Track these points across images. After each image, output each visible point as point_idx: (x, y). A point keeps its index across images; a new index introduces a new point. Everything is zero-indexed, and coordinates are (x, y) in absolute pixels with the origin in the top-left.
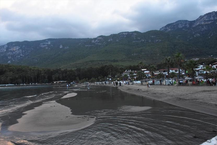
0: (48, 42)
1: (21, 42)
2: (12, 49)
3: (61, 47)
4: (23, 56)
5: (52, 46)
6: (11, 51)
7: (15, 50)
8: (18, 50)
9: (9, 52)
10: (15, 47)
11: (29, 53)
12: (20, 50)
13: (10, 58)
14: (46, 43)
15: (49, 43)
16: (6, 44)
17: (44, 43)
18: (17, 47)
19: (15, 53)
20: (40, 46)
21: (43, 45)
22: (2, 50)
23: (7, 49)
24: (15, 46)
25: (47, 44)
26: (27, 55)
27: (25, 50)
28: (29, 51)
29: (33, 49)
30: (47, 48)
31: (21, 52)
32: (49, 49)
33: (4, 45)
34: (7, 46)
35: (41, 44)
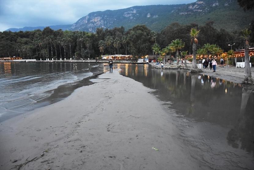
0: (133, 10)
1: (103, 12)
2: (93, 20)
3: (148, 17)
4: (105, 27)
5: (138, 15)
6: (92, 23)
7: (96, 21)
8: (100, 20)
9: (90, 24)
10: (97, 18)
11: (111, 24)
12: (102, 21)
13: (91, 30)
14: (131, 12)
15: (135, 12)
16: (88, 15)
17: (129, 12)
18: (99, 17)
19: (97, 24)
20: (124, 15)
21: (128, 14)
22: (83, 22)
23: (89, 20)
24: (96, 16)
25: (133, 12)
26: (109, 26)
27: (108, 21)
28: (112, 22)
29: (116, 19)
30: (132, 18)
31: (103, 23)
32: (135, 19)
33: (86, 16)
34: (88, 17)
35: (125, 13)
